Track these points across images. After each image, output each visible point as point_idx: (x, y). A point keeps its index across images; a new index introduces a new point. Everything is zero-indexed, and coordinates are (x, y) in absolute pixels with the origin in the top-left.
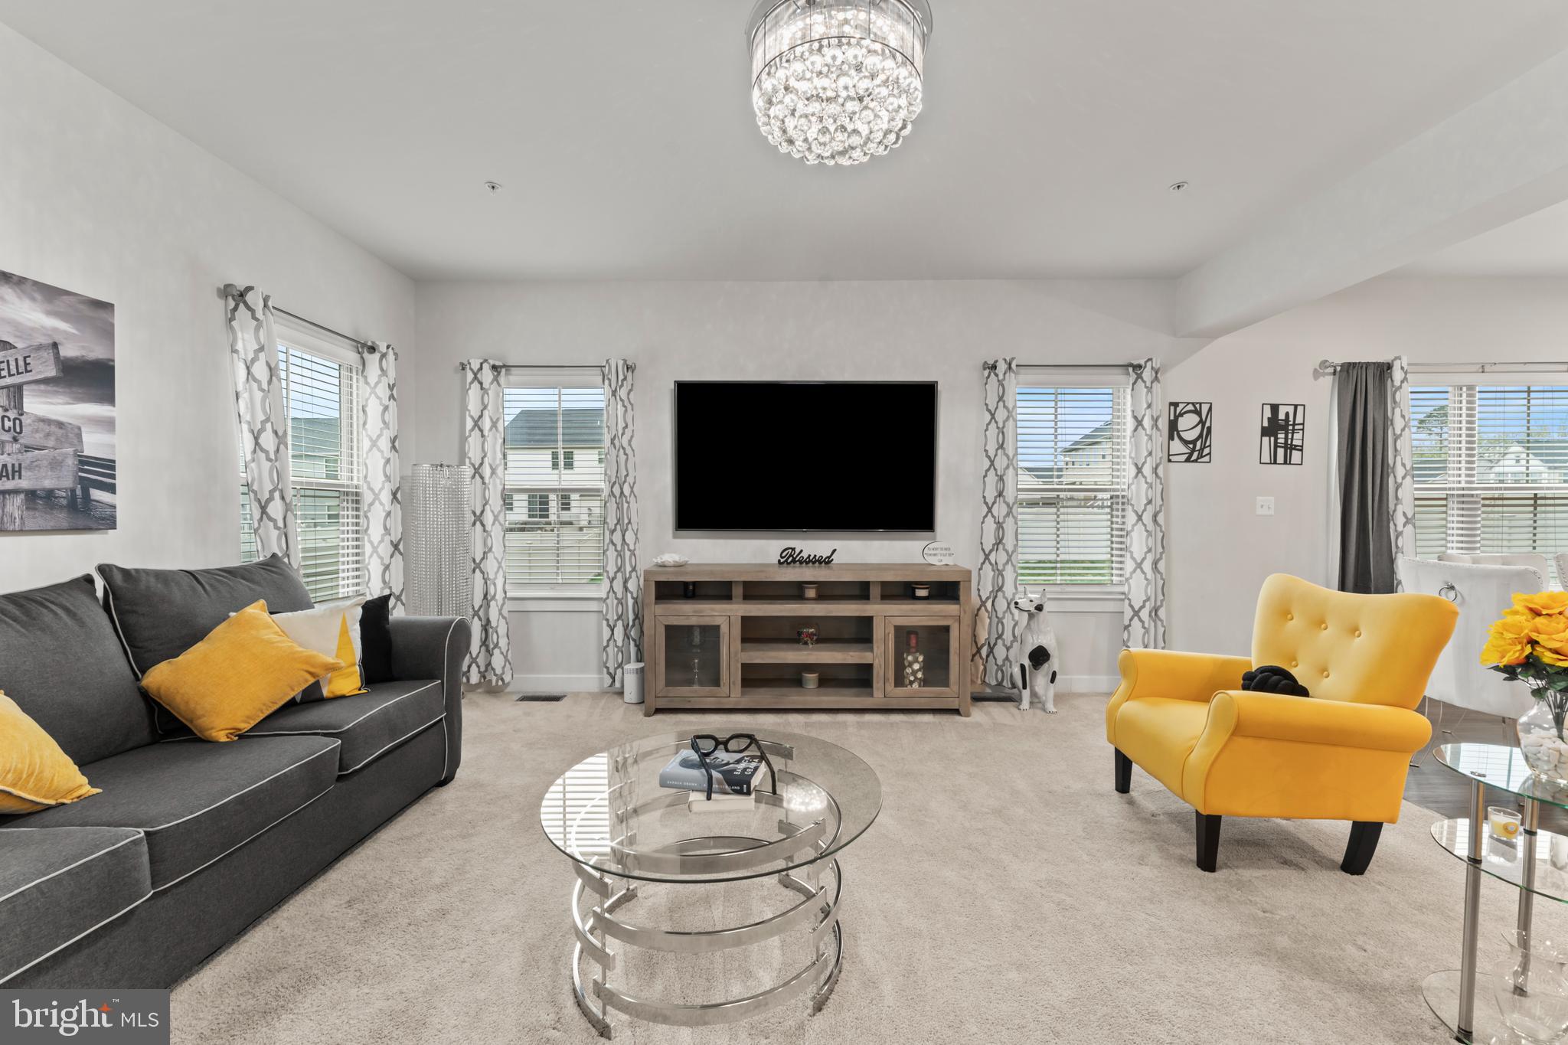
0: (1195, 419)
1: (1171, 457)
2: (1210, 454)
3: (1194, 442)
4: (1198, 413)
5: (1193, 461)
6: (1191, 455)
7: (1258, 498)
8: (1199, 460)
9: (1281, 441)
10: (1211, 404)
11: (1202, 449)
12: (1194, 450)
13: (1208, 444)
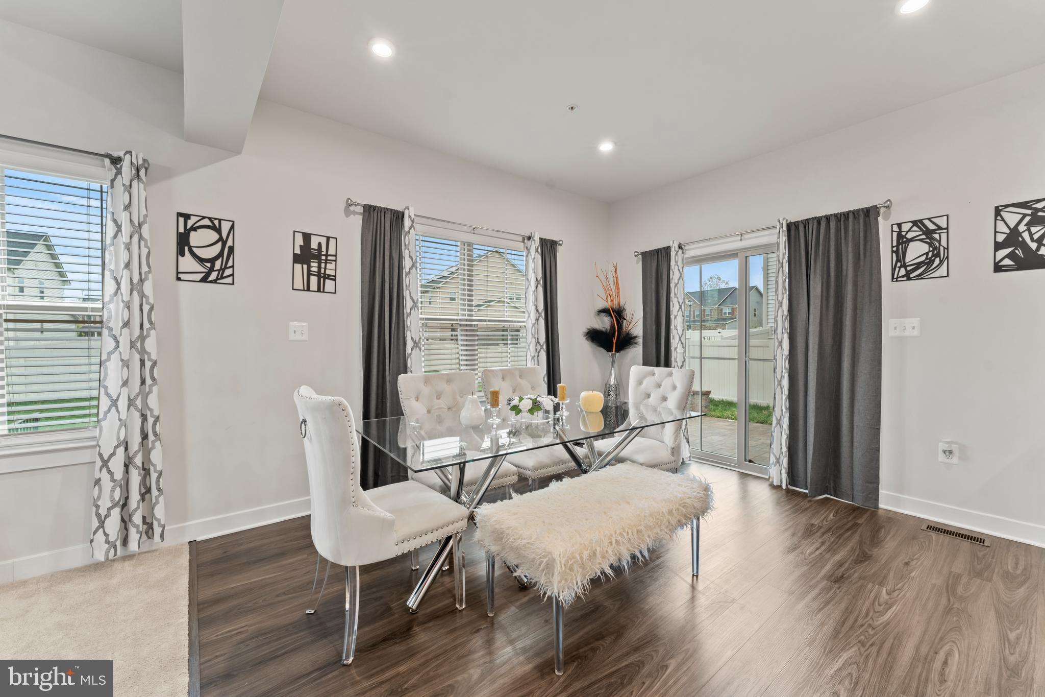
0: (213, 236)
1: (180, 275)
2: (232, 275)
3: (212, 261)
4: (219, 231)
5: (211, 282)
6: (208, 274)
7: (291, 323)
8: (218, 282)
9: (314, 269)
10: (233, 222)
11: (222, 270)
12: (211, 270)
13: (230, 264)
